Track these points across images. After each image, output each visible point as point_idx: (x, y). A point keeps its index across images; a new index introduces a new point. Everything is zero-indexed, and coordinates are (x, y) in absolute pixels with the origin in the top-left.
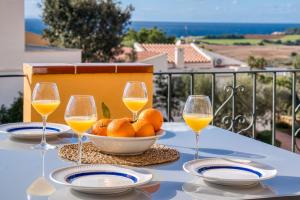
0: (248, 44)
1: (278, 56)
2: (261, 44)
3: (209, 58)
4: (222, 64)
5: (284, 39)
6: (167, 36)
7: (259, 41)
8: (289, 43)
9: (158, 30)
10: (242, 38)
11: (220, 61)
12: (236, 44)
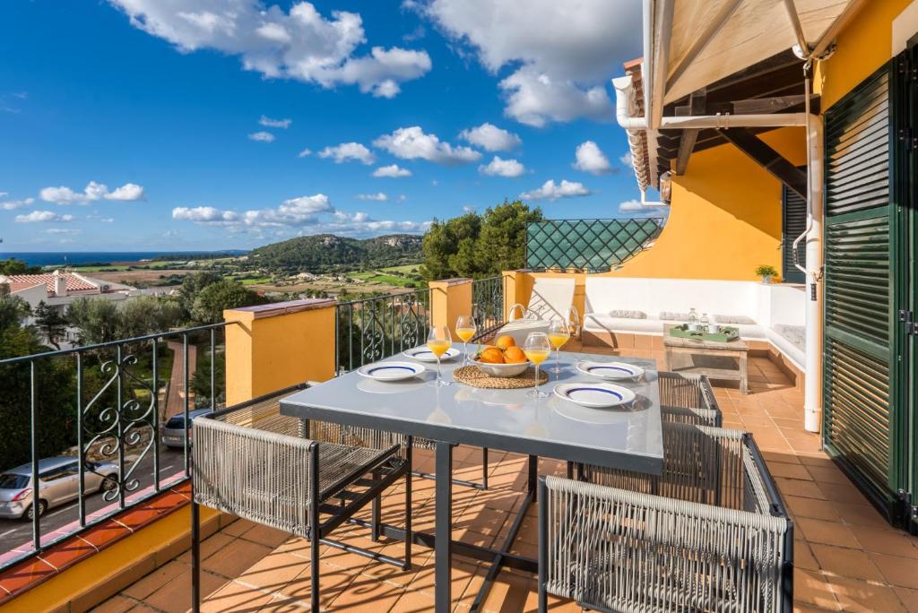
0: (115, 270)
1: (146, 280)
2: (129, 270)
3: (95, 285)
4: (110, 289)
5: (153, 265)
6: (30, 266)
7: (127, 267)
8: (157, 268)
9: (17, 261)
10: (108, 265)
11: (108, 286)
12: (102, 271)
